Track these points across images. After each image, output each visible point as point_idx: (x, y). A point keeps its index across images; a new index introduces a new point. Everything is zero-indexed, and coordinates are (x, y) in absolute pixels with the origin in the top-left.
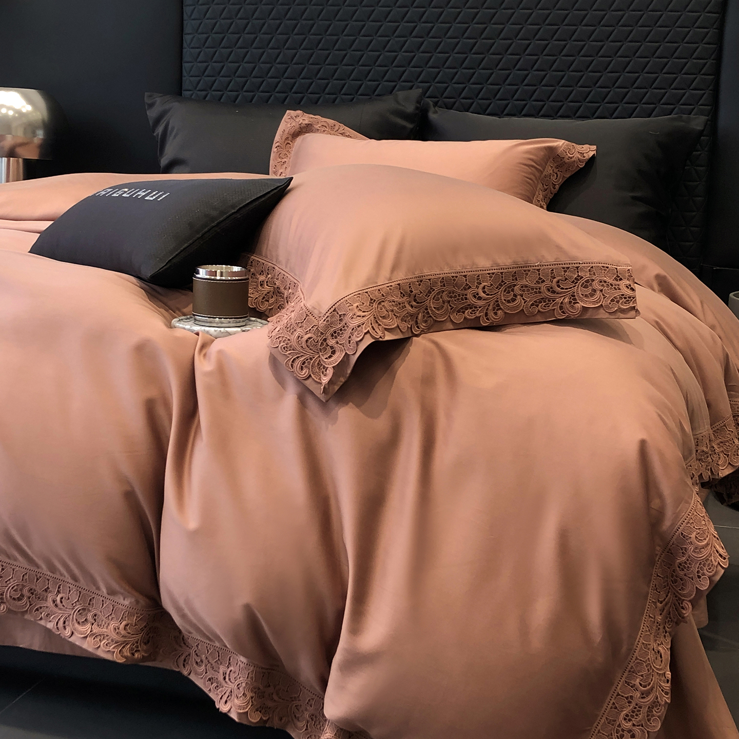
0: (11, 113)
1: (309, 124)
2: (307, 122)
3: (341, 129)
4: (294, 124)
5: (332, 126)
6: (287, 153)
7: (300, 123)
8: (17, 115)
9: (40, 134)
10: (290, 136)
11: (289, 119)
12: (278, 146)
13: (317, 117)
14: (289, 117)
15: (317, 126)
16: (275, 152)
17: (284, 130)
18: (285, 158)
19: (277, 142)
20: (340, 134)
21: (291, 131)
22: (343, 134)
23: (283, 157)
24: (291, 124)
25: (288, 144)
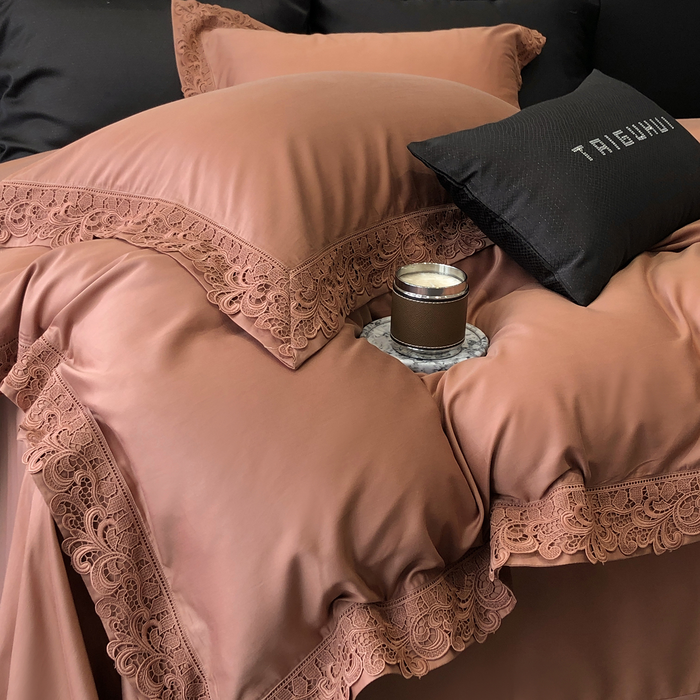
1: (212, 17)
2: (208, 14)
3: (247, 21)
4: (194, 17)
5: (236, 17)
6: (195, 54)
7: (201, 16)
10: (194, 33)
11: (180, 10)
12: (185, 46)
13: (216, 6)
14: (179, 8)
15: (222, 19)
16: (182, 54)
17: (184, 25)
18: (196, 61)
19: (181, 41)
20: (247, 26)
21: (195, 26)
22: (250, 27)
23: (193, 60)
24: (187, 17)
25: (194, 42)
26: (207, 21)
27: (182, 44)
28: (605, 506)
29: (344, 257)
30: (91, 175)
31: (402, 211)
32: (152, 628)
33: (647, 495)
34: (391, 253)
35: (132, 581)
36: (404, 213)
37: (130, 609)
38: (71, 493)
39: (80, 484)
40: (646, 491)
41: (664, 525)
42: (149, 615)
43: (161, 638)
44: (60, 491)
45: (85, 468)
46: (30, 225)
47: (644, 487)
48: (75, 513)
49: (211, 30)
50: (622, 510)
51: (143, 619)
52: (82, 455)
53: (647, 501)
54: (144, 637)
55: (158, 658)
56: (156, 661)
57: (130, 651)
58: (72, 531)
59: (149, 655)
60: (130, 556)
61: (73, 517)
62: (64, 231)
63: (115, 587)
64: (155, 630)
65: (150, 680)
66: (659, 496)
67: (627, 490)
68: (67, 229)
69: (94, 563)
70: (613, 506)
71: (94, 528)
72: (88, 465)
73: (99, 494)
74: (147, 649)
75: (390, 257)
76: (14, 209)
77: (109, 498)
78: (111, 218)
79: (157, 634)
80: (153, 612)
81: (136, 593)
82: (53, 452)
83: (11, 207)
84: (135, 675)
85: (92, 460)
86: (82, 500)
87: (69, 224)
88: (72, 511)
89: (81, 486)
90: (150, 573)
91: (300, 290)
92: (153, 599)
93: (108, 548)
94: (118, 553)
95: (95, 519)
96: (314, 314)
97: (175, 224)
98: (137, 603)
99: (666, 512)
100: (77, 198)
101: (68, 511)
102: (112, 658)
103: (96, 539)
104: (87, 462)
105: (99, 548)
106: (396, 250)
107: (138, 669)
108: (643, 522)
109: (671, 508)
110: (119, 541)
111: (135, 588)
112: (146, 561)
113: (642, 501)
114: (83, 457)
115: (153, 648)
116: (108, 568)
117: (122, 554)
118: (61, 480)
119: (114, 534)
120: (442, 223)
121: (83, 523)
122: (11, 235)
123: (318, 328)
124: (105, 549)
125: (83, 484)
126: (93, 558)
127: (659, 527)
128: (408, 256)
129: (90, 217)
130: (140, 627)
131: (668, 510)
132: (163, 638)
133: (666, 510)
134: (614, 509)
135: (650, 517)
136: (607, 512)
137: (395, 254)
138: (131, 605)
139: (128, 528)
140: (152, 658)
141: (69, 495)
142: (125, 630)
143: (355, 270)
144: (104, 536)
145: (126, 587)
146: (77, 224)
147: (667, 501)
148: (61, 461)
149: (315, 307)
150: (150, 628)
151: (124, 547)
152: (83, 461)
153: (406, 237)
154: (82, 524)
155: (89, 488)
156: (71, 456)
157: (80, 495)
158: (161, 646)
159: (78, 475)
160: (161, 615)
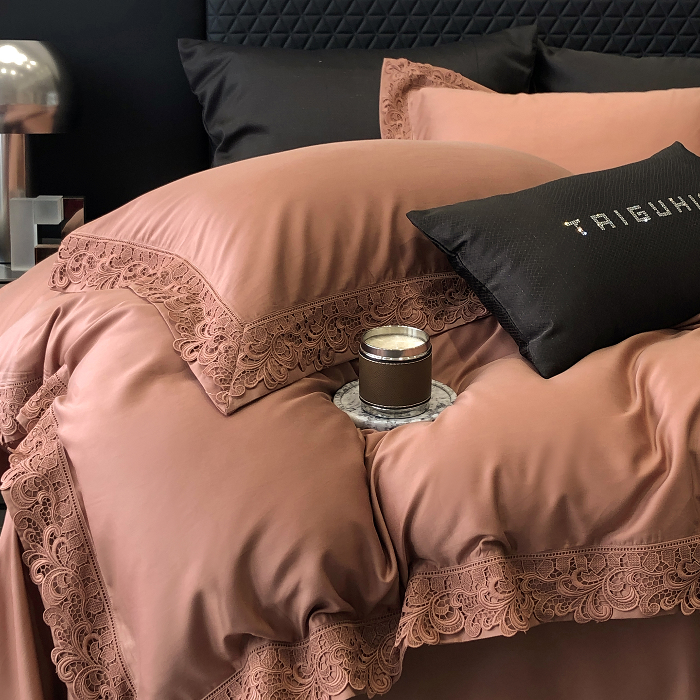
0: (13, 73)
1: (421, 76)
2: (417, 73)
3: (458, 80)
4: (402, 76)
5: (447, 76)
6: (399, 113)
7: (409, 75)
8: (22, 75)
9: (53, 100)
10: (400, 92)
11: (391, 69)
12: (389, 105)
13: (427, 65)
14: (390, 67)
15: (431, 78)
16: (385, 113)
17: (391, 84)
18: (399, 120)
19: (387, 100)
20: (458, 85)
21: (402, 85)
22: (462, 86)
23: (397, 119)
24: (396, 76)
25: (399, 101)
26: (415, 80)
27: (387, 103)
28: (528, 573)
29: (324, 316)
30: (134, 230)
31: (404, 276)
32: (93, 641)
33: (575, 565)
34: (386, 315)
35: (78, 595)
36: (406, 277)
37: (73, 621)
38: (33, 510)
39: (42, 503)
40: (574, 562)
41: (592, 596)
42: (91, 629)
43: (101, 651)
44: (24, 507)
45: (47, 489)
46: (84, 273)
47: (572, 558)
48: (36, 529)
49: (419, 89)
50: (546, 578)
51: (85, 631)
52: (47, 478)
53: (575, 572)
54: (85, 649)
55: (96, 669)
56: (94, 671)
57: (70, 659)
58: (32, 545)
59: (87, 665)
60: (77, 573)
61: (33, 533)
62: (107, 280)
63: (61, 598)
64: (96, 643)
65: (86, 688)
66: (588, 567)
67: (554, 560)
68: (109, 279)
69: (46, 575)
70: (537, 573)
71: (50, 544)
72: (51, 487)
73: (57, 514)
74: (86, 659)
75: (384, 319)
76: (75, 259)
77: (65, 518)
78: (144, 270)
79: (97, 647)
80: (94, 627)
81: (80, 607)
82: (23, 473)
83: (72, 256)
84: (72, 682)
85: (55, 483)
86: (42, 517)
87: (112, 274)
88: (33, 527)
89: (43, 505)
90: (96, 590)
91: (251, 343)
92: (96, 615)
93: (59, 563)
94: (66, 568)
95: (51, 536)
96: (260, 366)
97: (178, 278)
98: (80, 616)
99: (595, 584)
100: (121, 251)
101: (29, 527)
102: (54, 663)
103: (50, 554)
104: (50, 485)
105: (51, 562)
106: (391, 313)
107: (75, 676)
108: (567, 591)
109: (600, 580)
110: (69, 558)
111: (80, 602)
112: (92, 579)
113: (570, 571)
114: (47, 479)
115: (93, 659)
116: (57, 581)
117: (70, 570)
118: (25, 498)
119: (65, 551)
120: (452, 290)
121: (42, 538)
122: (70, 282)
123: (260, 379)
124: (56, 564)
125: (44, 504)
126: (46, 570)
127: (585, 598)
128: (404, 319)
129: (128, 269)
130: (82, 638)
131: (597, 582)
132: (102, 651)
133: (595, 582)
134: (538, 577)
135: (577, 588)
136: (530, 579)
137: (390, 317)
138: (75, 617)
139: (78, 548)
140: (90, 668)
141: (31, 512)
142: (67, 640)
143: (338, 329)
144: (57, 552)
145: (71, 600)
146: (118, 274)
147: (597, 573)
148: (27, 482)
149: (263, 360)
150: (91, 640)
151: (72, 564)
152: (47, 483)
153: (404, 300)
154: (41, 540)
155: (49, 508)
156: (36, 477)
157: (41, 513)
158: (99, 659)
159: (41, 495)
160: (102, 630)
